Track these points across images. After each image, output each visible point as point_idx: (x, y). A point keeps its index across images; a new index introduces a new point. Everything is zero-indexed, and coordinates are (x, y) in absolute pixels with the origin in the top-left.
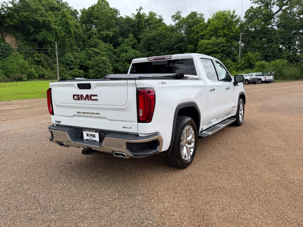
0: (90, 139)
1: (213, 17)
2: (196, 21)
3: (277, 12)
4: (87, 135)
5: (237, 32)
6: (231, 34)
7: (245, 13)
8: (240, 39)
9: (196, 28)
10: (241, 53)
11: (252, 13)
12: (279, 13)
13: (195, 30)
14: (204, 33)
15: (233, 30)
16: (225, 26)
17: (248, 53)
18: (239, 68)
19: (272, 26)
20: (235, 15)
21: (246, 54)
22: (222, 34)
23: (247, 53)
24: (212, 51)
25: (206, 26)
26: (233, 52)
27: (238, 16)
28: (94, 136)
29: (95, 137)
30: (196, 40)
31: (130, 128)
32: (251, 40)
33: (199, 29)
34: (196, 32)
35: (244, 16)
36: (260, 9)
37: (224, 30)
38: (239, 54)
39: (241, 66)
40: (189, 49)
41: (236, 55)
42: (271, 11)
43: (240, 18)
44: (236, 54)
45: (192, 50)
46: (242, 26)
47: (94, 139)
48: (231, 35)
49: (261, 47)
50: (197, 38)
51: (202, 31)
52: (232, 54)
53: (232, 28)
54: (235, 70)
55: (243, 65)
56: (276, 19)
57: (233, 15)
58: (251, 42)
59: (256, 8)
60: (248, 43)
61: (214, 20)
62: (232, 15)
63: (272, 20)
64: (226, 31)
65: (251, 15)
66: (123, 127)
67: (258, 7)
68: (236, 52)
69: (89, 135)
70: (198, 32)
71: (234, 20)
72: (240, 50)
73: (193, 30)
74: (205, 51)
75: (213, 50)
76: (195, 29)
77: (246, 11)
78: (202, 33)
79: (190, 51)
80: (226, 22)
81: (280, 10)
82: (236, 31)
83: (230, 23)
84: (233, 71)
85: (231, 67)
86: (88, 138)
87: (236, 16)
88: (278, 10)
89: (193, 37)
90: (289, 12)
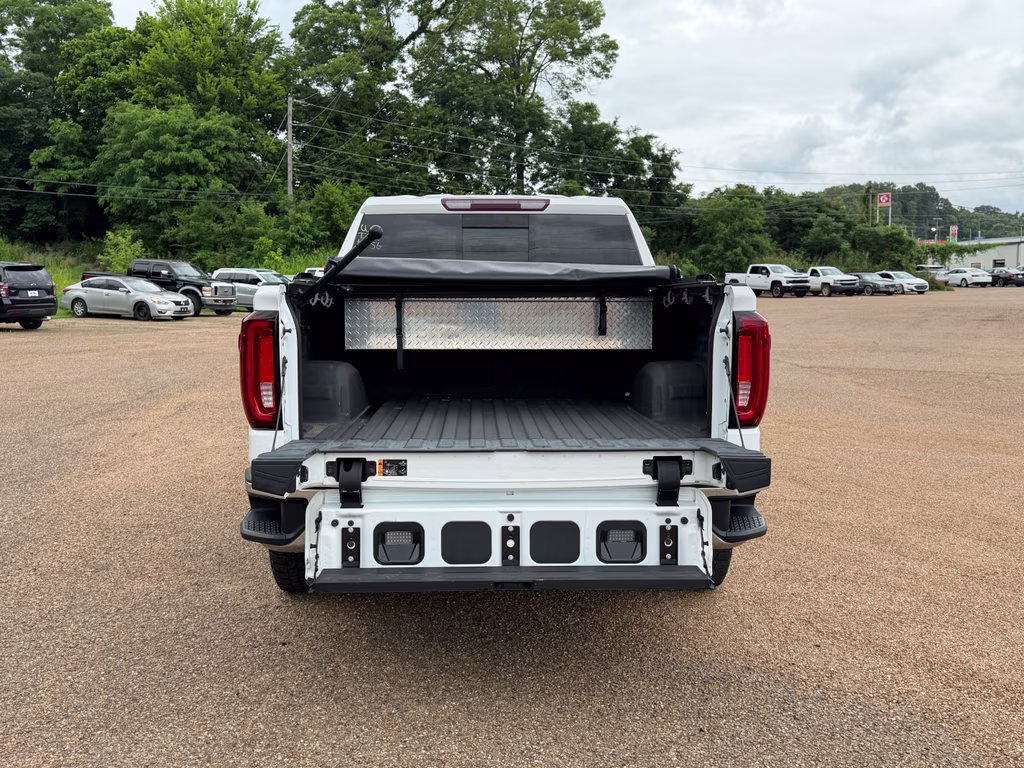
1: (162, 10)
2: (83, 13)
3: (413, 36)
5: (270, 94)
6: (252, 99)
7: (296, 20)
8: (286, 121)
9: (84, 45)
10: (294, 182)
11: (322, 25)
12: (418, 41)
13: (79, 56)
14: (128, 77)
15: (256, 85)
16: (221, 61)
17: (324, 182)
18: (293, 242)
19: (397, 86)
20: (255, 18)
21: (317, 186)
22: (213, 92)
23: (320, 183)
24: (178, 163)
25: (132, 44)
26: (265, 175)
27: (268, 24)
30: (89, 99)
32: (330, 135)
33: (98, 52)
34: (85, 65)
35: (290, 31)
36: (351, 12)
37: (223, 78)
38: (284, 184)
39: (301, 236)
40: (56, 139)
41: (274, 187)
42: (391, 30)
43: (279, 36)
44: (274, 184)
45: (72, 144)
46: (285, 70)
48: (249, 104)
49: (367, 165)
50: (95, 89)
51: (115, 63)
52: (259, 181)
53: (253, 73)
54: (280, 250)
55: (308, 232)
56: (410, 64)
57: (249, 19)
58: (331, 139)
59: (337, 4)
60: (317, 142)
61: (167, 26)
62: (245, 18)
63: (395, 64)
64: (228, 83)
65: (318, 29)
67: (342, 4)
68: (272, 177)
70: (95, 66)
71: (253, 40)
72: (290, 169)
73: (70, 54)
74: (145, 154)
75: (181, 159)
76: (77, 51)
77: (300, 9)
78: (114, 75)
79: (61, 146)
80: (223, 44)
81: (423, 28)
82: (268, 88)
83: (241, 53)
84: (273, 254)
85: (263, 235)
87: (261, 23)
88: (416, 29)
89: (73, 87)
90: (447, 42)
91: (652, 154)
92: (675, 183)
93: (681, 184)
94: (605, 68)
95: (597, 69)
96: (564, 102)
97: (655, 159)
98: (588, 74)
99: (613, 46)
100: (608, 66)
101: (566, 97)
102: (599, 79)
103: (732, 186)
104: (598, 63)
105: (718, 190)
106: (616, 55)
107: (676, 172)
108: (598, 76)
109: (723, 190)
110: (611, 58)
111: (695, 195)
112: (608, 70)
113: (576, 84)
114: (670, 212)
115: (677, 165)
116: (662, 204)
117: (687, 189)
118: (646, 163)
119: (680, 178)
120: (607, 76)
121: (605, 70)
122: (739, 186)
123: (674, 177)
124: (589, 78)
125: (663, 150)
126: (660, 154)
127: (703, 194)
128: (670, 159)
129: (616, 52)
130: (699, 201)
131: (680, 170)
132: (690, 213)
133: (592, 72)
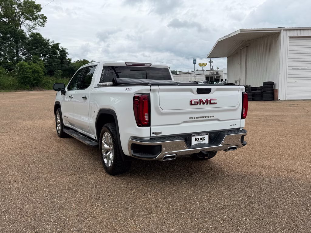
0: (198, 143)
4: (196, 140)
28: (203, 139)
29: (205, 140)
31: (236, 125)
47: (204, 142)
66: (230, 125)
69: (198, 139)
86: (197, 142)
91: (60, 49)
92: (67, 58)
93: (69, 58)
94: (43, 24)
95: (41, 24)
96: (30, 32)
97: (61, 51)
98: (37, 25)
99: (46, 18)
100: (44, 23)
101: (31, 31)
102: (41, 27)
103: (82, 60)
104: (41, 22)
105: (78, 61)
106: (46, 21)
107: (67, 55)
108: (41, 26)
109: (80, 61)
110: (45, 21)
111: (72, 62)
112: (44, 25)
113: (33, 28)
114: (66, 66)
115: (67, 53)
116: (64, 64)
117: (70, 60)
118: (58, 52)
119: (68, 57)
120: (44, 26)
121: (43, 25)
122: (84, 60)
123: (67, 56)
124: (38, 26)
125: (63, 48)
126: (62, 49)
127: (74, 61)
128: (65, 51)
129: (46, 20)
130: (74, 63)
131: (68, 54)
132: (72, 67)
133: (39, 24)
